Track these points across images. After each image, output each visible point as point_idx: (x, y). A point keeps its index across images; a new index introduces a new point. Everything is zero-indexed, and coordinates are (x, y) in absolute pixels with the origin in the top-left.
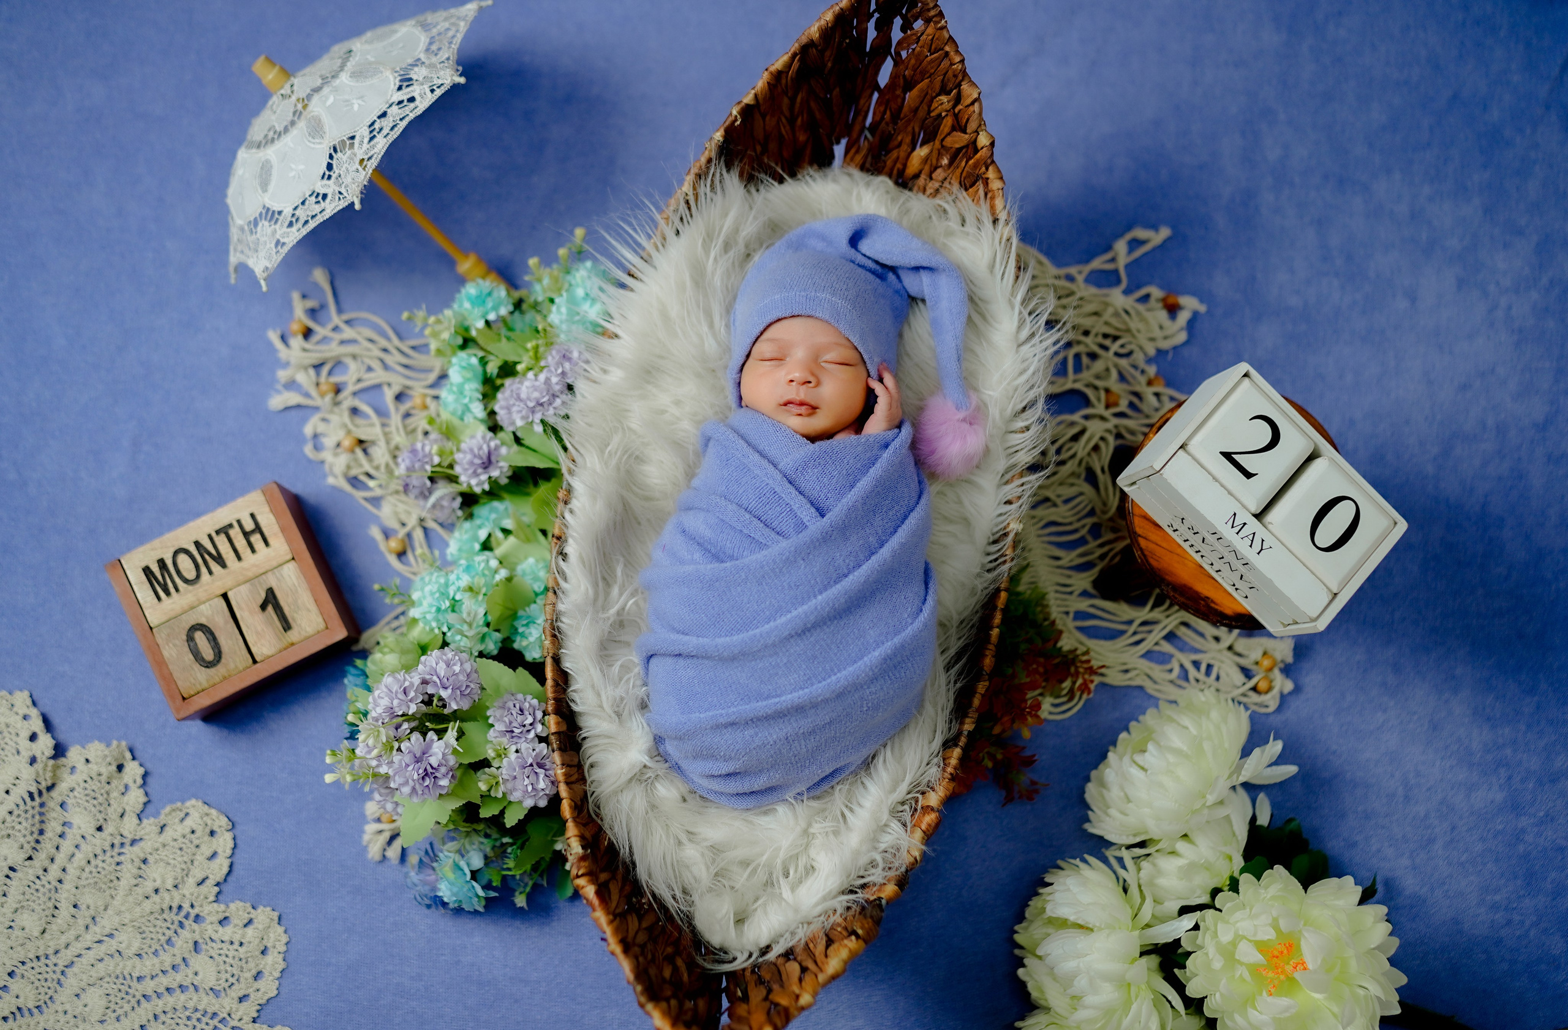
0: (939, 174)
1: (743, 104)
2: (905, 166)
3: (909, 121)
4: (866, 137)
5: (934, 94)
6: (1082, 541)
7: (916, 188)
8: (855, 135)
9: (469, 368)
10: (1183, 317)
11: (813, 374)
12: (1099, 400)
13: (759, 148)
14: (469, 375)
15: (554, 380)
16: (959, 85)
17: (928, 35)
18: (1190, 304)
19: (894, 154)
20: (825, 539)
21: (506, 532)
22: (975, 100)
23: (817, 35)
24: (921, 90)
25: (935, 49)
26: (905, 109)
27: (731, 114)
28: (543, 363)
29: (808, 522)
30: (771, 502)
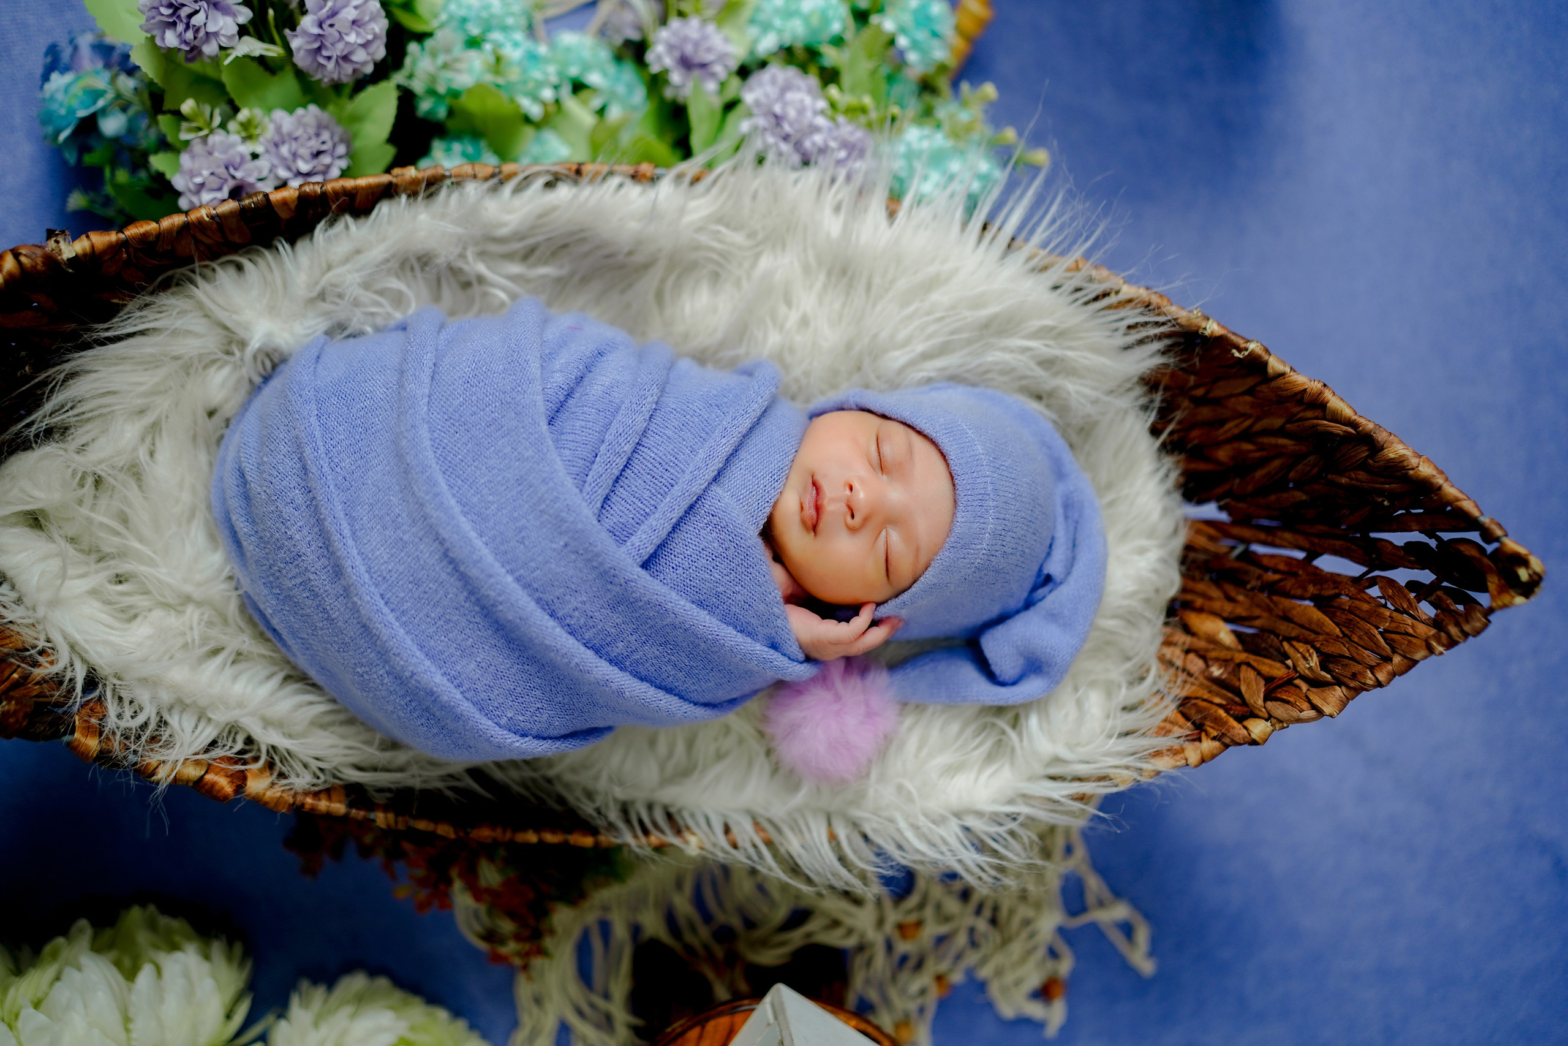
0: (1196, 664)
1: (1266, 357)
2: (1200, 610)
3: (1269, 610)
4: (1233, 548)
5: (1318, 645)
7: (1168, 630)
8: (1236, 531)
9: (825, 20)
10: (1035, 1010)
11: (866, 520)
12: (907, 913)
13: (1200, 392)
14: (815, 21)
15: (818, 138)
16: (1340, 684)
17: (1413, 627)
18: (1055, 1014)
19: (1215, 593)
20: (607, 576)
21: (601, 112)
22: (1320, 713)
23: (1392, 456)
24: (1321, 624)
25: (1393, 640)
26: (1286, 603)
27: (1248, 341)
28: (841, 119)
29: (628, 544)
30: (656, 481)
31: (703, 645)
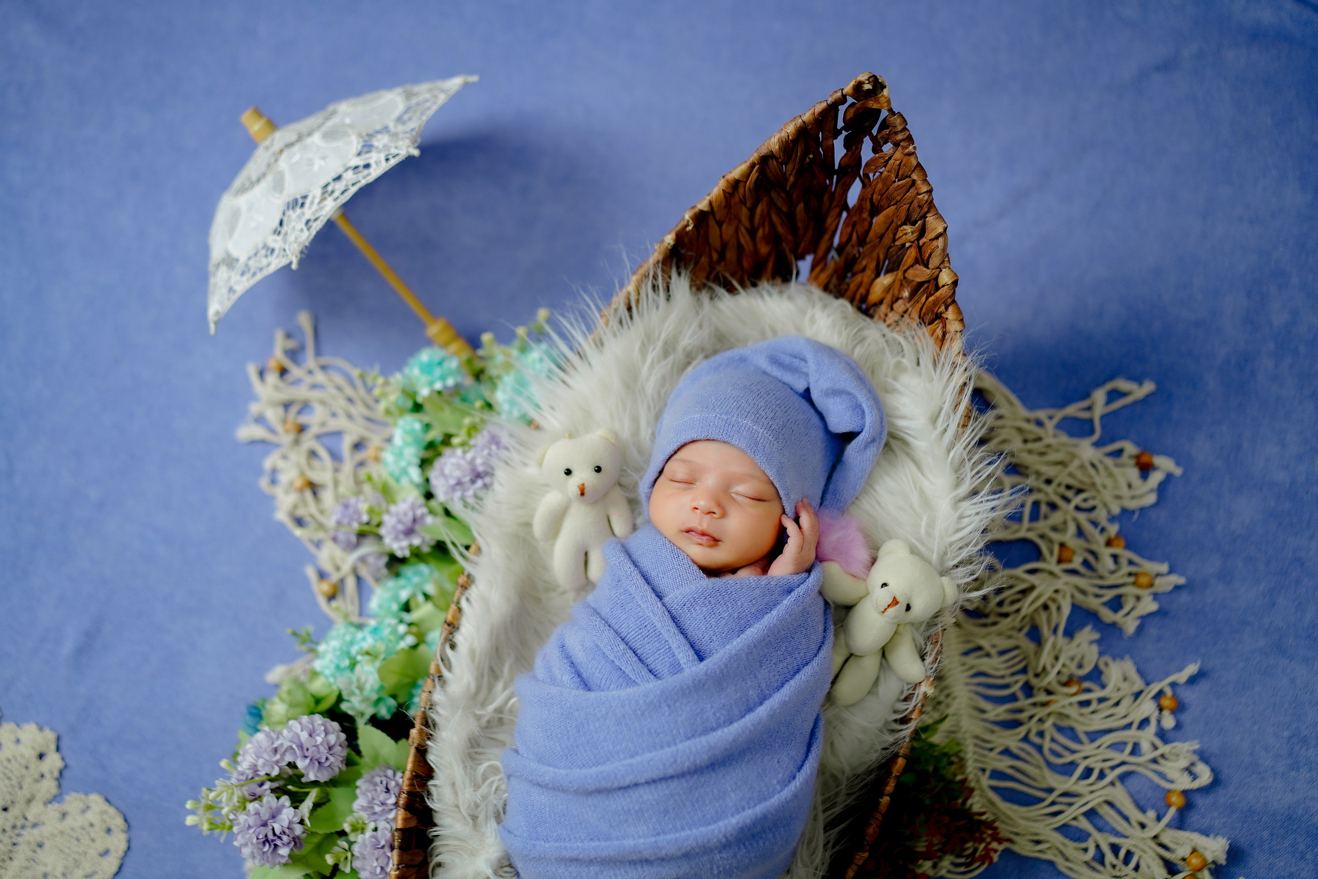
0: (900, 306)
1: (696, 210)
2: (868, 292)
3: (875, 247)
4: (833, 258)
5: (899, 223)
6: (1013, 698)
7: (876, 317)
8: (821, 252)
9: (411, 432)
10: (1156, 478)
11: (719, 505)
12: (1051, 553)
13: (715, 256)
14: (409, 439)
15: (479, 461)
16: (924, 217)
17: (896, 160)
18: (1164, 464)
19: (858, 278)
20: (698, 687)
21: (427, 597)
22: (940, 235)
23: (777, 147)
24: (887, 217)
25: (902, 175)
26: (871, 234)
27: (683, 219)
28: (472, 442)
29: (684, 666)
30: (651, 635)
31: (769, 639)
